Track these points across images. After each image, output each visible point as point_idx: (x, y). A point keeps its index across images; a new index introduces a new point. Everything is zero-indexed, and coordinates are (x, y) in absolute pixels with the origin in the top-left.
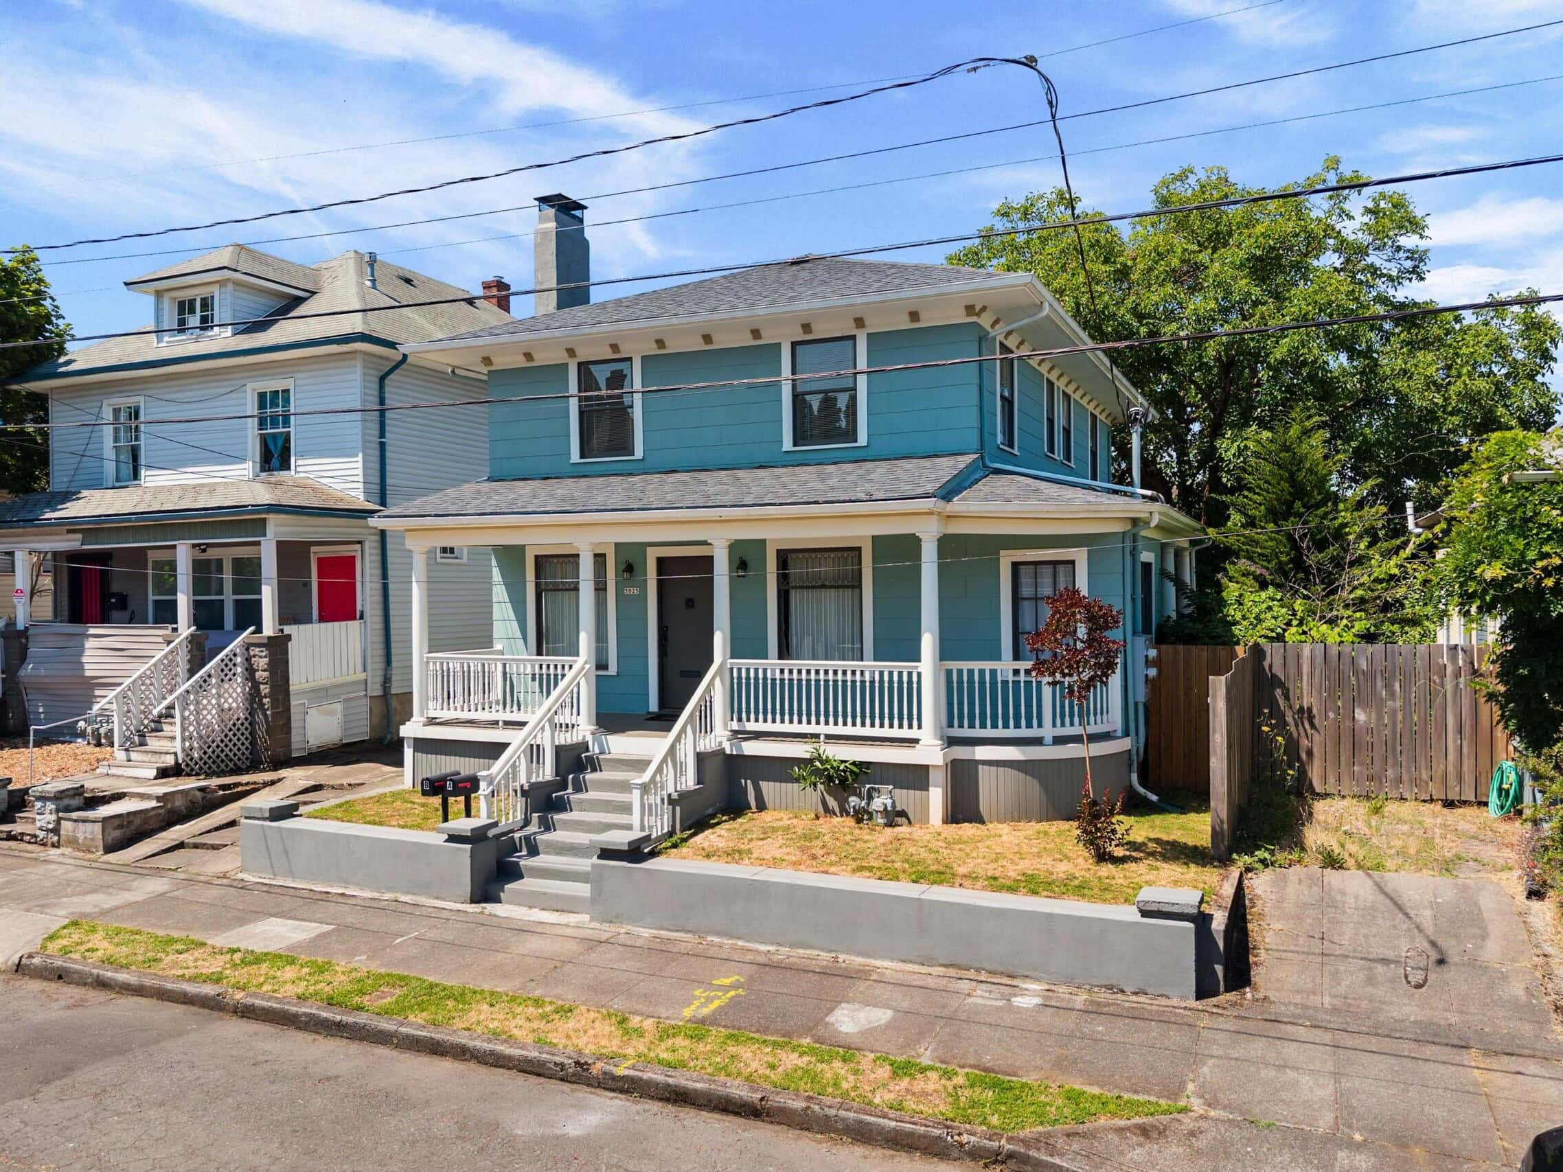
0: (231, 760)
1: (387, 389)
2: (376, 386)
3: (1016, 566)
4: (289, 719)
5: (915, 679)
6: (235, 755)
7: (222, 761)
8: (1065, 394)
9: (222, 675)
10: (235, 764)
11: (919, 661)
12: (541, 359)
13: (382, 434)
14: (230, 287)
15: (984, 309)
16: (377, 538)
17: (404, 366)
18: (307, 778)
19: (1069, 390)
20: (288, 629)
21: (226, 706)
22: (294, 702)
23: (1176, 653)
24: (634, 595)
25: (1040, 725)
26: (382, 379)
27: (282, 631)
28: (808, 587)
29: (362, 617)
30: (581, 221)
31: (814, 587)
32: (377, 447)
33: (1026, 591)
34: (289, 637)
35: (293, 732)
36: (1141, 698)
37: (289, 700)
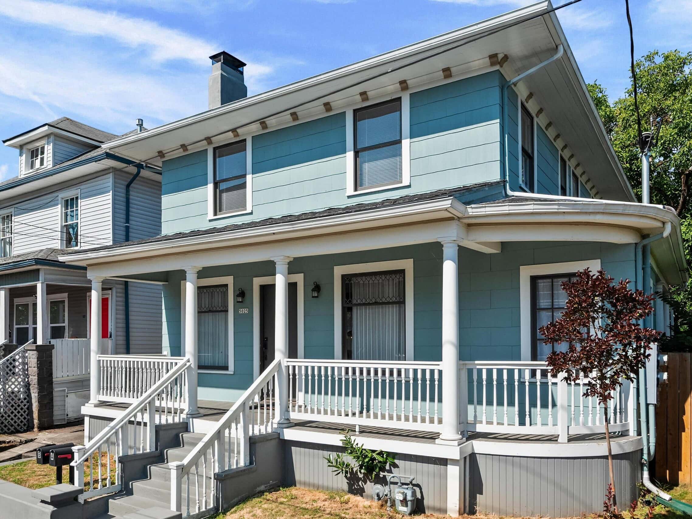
0: (12, 426)
1: (131, 193)
2: (124, 191)
3: (534, 280)
4: (52, 400)
5: (436, 376)
6: (15, 422)
7: (5, 426)
8: (574, 175)
9: (8, 370)
10: (15, 428)
11: (440, 359)
12: (192, 149)
13: (127, 220)
14: (52, 138)
15: (506, 58)
16: (123, 287)
17: (138, 178)
18: (50, 439)
19: (578, 172)
20: (53, 342)
21: (10, 390)
22: (56, 389)
23: (684, 360)
24: (245, 314)
25: (555, 425)
26: (128, 186)
27: (50, 342)
28: (364, 304)
29: (111, 337)
30: (242, 73)
31: (369, 304)
32: (124, 229)
33: (544, 302)
34: (53, 347)
35: (55, 408)
36: (653, 399)
37: (52, 388)
